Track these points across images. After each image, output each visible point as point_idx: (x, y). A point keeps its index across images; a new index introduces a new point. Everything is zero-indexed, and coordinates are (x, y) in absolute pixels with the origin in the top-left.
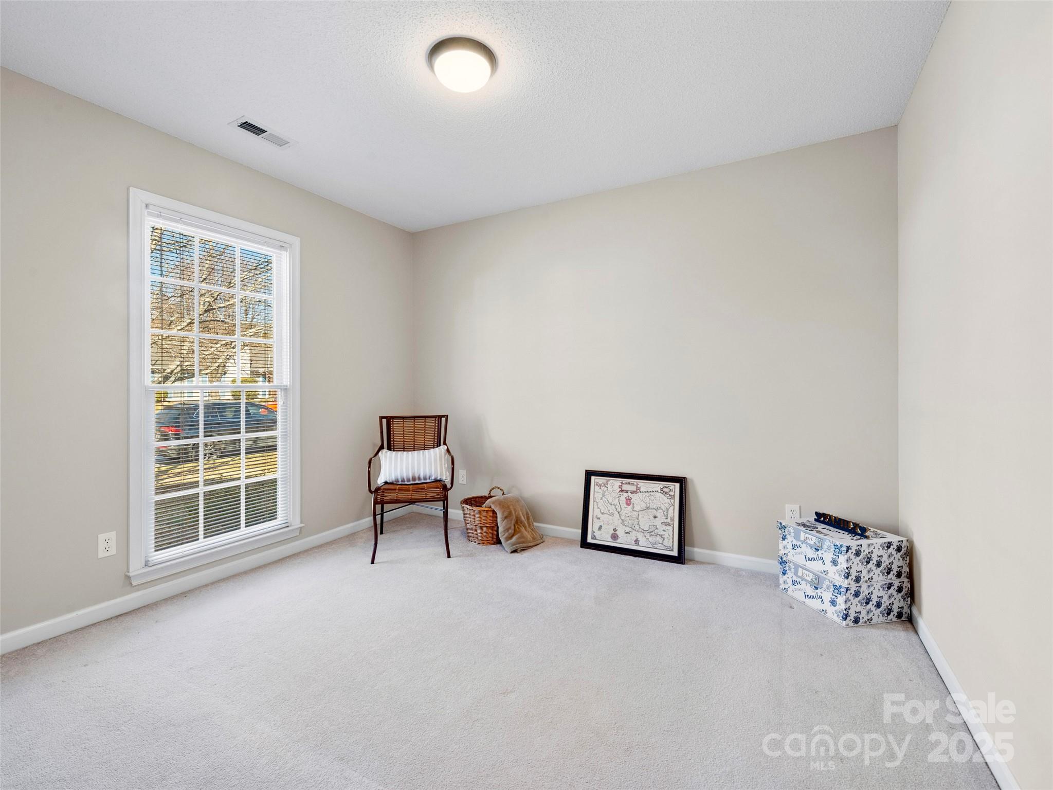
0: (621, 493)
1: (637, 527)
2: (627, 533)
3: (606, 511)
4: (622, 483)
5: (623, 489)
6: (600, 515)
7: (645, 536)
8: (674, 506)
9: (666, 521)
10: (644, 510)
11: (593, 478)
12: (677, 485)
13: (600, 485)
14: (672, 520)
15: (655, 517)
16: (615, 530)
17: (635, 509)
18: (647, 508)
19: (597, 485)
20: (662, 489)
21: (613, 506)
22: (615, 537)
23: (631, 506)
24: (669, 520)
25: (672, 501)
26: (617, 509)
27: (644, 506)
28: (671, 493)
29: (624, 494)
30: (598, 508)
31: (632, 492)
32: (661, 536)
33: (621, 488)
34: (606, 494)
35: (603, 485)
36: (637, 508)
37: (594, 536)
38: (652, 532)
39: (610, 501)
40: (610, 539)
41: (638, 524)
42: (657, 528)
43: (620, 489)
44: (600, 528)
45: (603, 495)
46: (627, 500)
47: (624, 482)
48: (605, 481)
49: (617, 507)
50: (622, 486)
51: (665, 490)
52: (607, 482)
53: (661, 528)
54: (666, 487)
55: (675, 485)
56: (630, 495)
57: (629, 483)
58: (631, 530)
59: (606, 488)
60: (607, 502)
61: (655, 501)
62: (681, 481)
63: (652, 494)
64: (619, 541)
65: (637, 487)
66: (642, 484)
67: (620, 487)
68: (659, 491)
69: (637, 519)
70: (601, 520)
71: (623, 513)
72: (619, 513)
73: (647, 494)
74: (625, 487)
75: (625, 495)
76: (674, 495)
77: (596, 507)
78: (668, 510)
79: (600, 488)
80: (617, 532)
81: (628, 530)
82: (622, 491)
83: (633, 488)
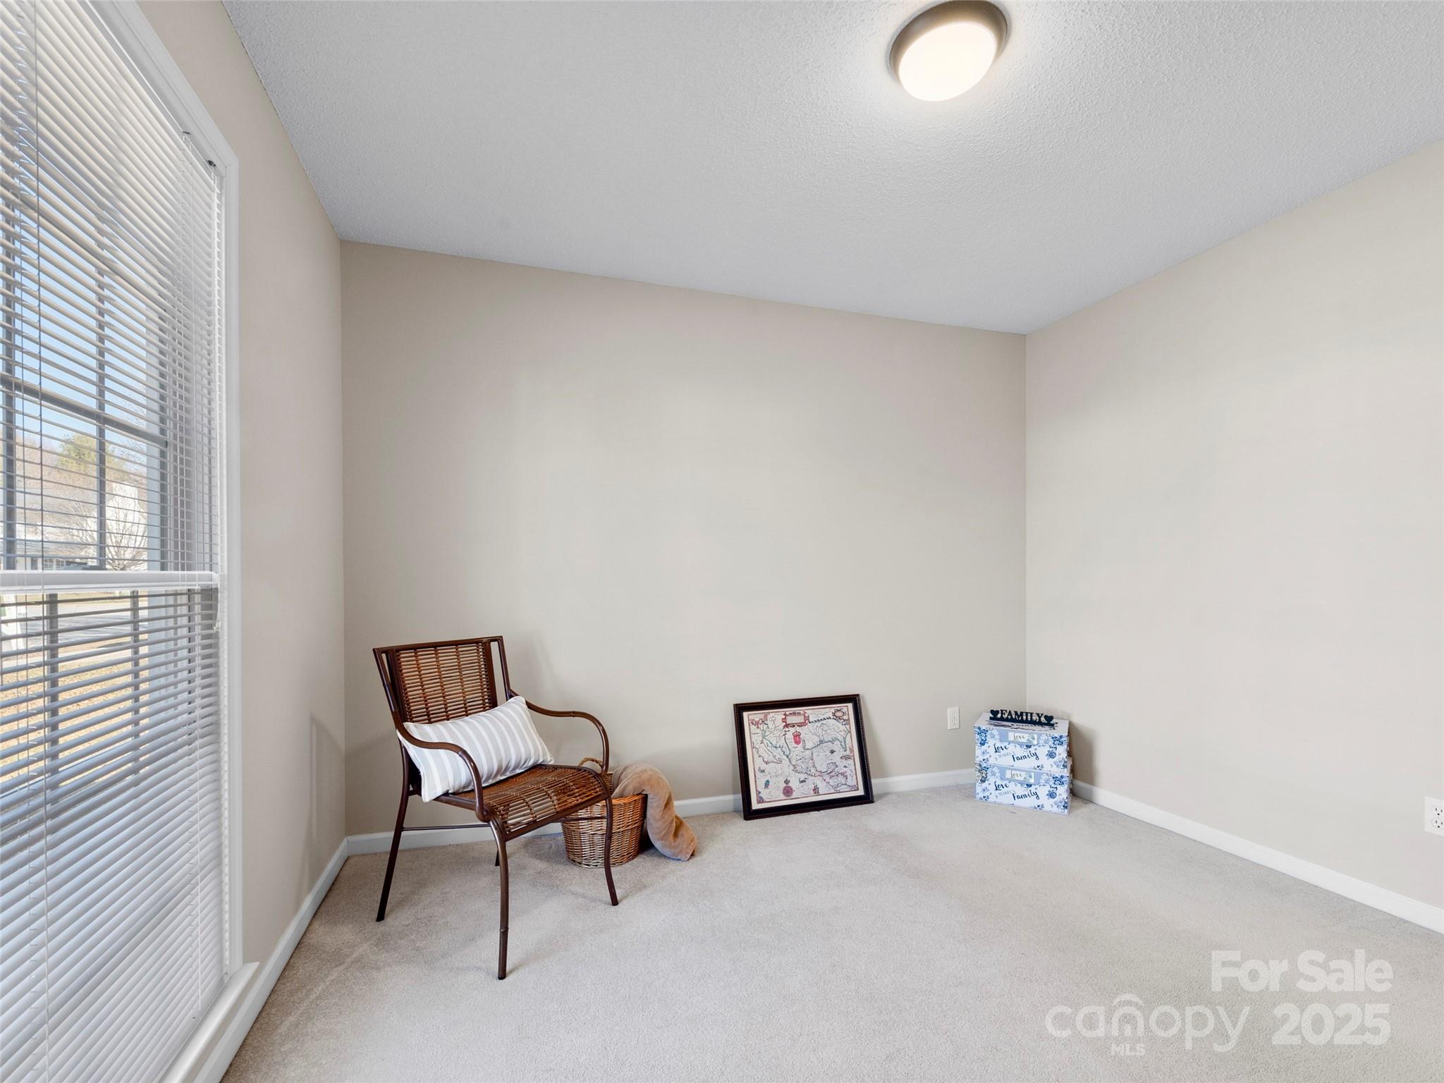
0: (786, 729)
1: (813, 770)
2: (802, 782)
3: (771, 758)
4: (785, 714)
5: (788, 722)
6: (764, 766)
7: (825, 780)
8: (850, 732)
9: (845, 753)
10: (818, 745)
11: (745, 714)
12: (850, 705)
13: (757, 724)
14: (852, 751)
15: (832, 752)
16: (787, 782)
17: (807, 747)
18: (821, 742)
19: (752, 723)
20: (834, 715)
21: (779, 749)
22: (788, 791)
23: (801, 744)
24: (848, 752)
25: (848, 726)
26: (784, 752)
27: (817, 740)
28: (846, 717)
29: (790, 729)
30: (760, 756)
31: (800, 725)
32: (843, 774)
33: (786, 722)
34: (766, 734)
35: (760, 721)
36: (809, 745)
37: (761, 798)
38: (832, 772)
39: (774, 743)
40: (782, 797)
41: (814, 766)
42: (837, 766)
43: (784, 724)
44: (767, 784)
45: (764, 737)
46: (794, 736)
47: (787, 713)
48: (762, 716)
49: (784, 749)
50: (785, 718)
51: (839, 714)
52: (766, 716)
53: (841, 763)
54: (838, 711)
55: (847, 706)
56: (798, 729)
57: (794, 714)
58: (806, 776)
59: (765, 726)
60: (770, 745)
61: (829, 731)
62: (854, 699)
63: (824, 722)
64: (794, 795)
65: (805, 716)
66: (810, 711)
67: (784, 720)
68: (832, 717)
69: (812, 760)
70: (766, 773)
71: (793, 756)
72: (787, 757)
73: (818, 724)
74: (790, 720)
75: (792, 730)
76: (849, 719)
77: (756, 755)
78: (845, 739)
79: (758, 727)
80: (790, 784)
81: (802, 777)
82: (787, 726)
83: (800, 719)
